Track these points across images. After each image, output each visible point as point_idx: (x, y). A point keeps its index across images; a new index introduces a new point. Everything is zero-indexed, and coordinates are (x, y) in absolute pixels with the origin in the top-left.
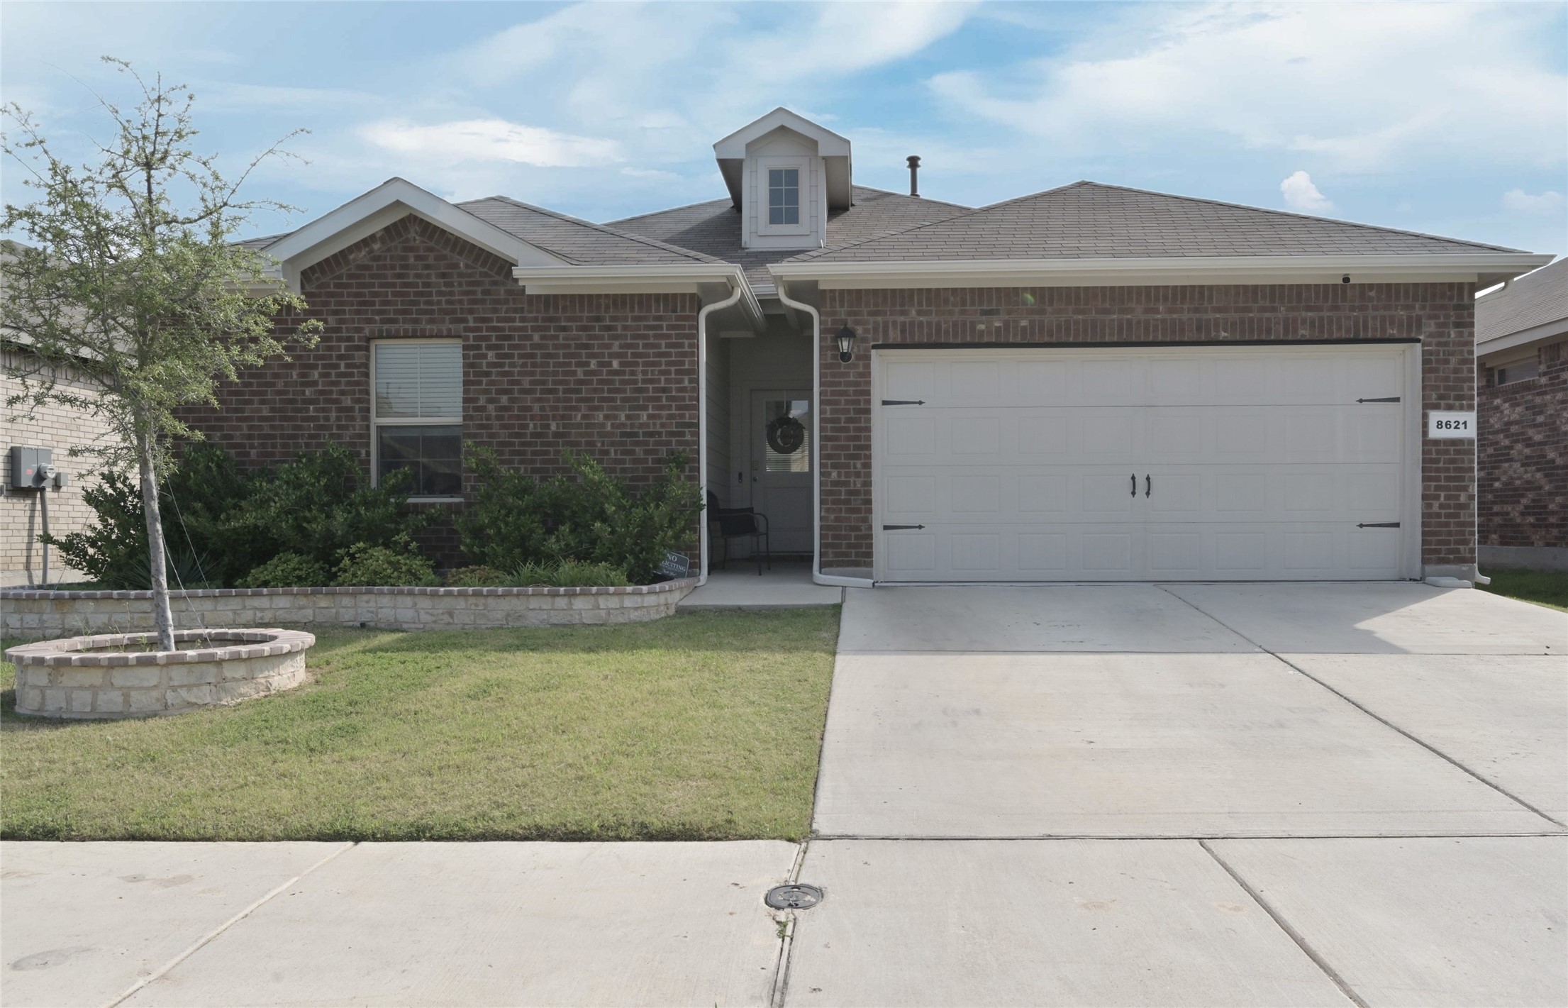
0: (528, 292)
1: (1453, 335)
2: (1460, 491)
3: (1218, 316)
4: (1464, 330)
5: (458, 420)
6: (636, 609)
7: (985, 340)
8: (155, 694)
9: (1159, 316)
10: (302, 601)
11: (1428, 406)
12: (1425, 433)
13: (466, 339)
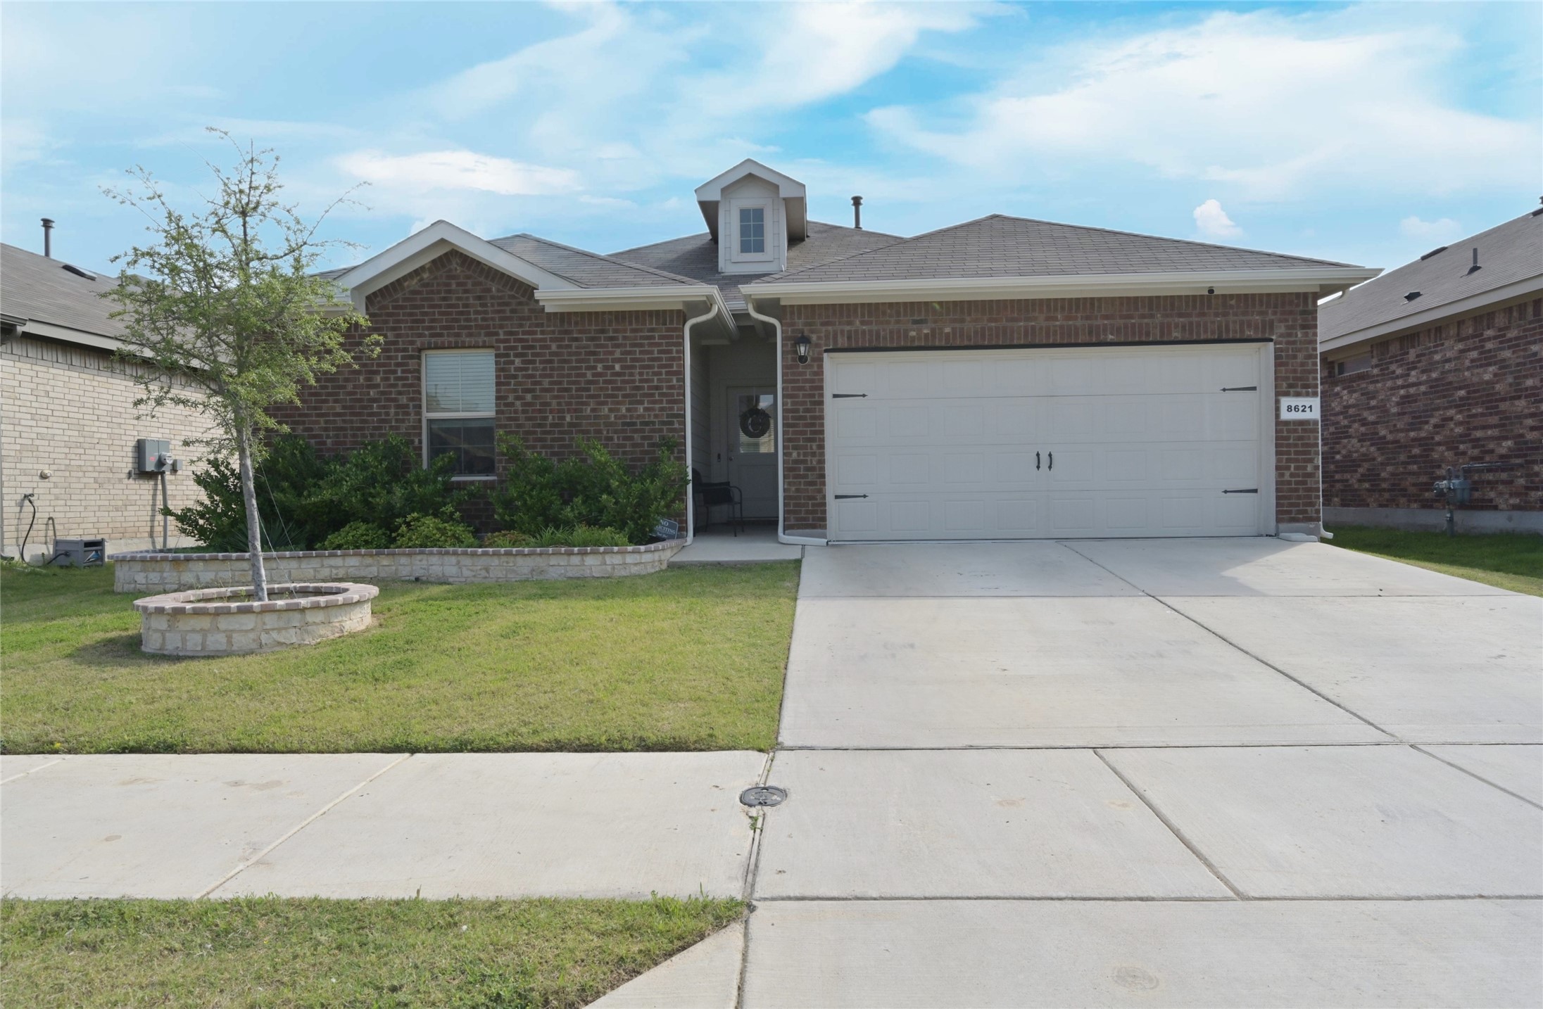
0: (547, 310)
1: (1299, 335)
2: (1307, 462)
3: (1106, 322)
4: (1308, 331)
5: (492, 414)
6: (636, 564)
7: (916, 344)
8: (252, 635)
9: (1058, 323)
10: (369, 560)
11: (1279, 394)
12: (1277, 415)
13: (498, 348)
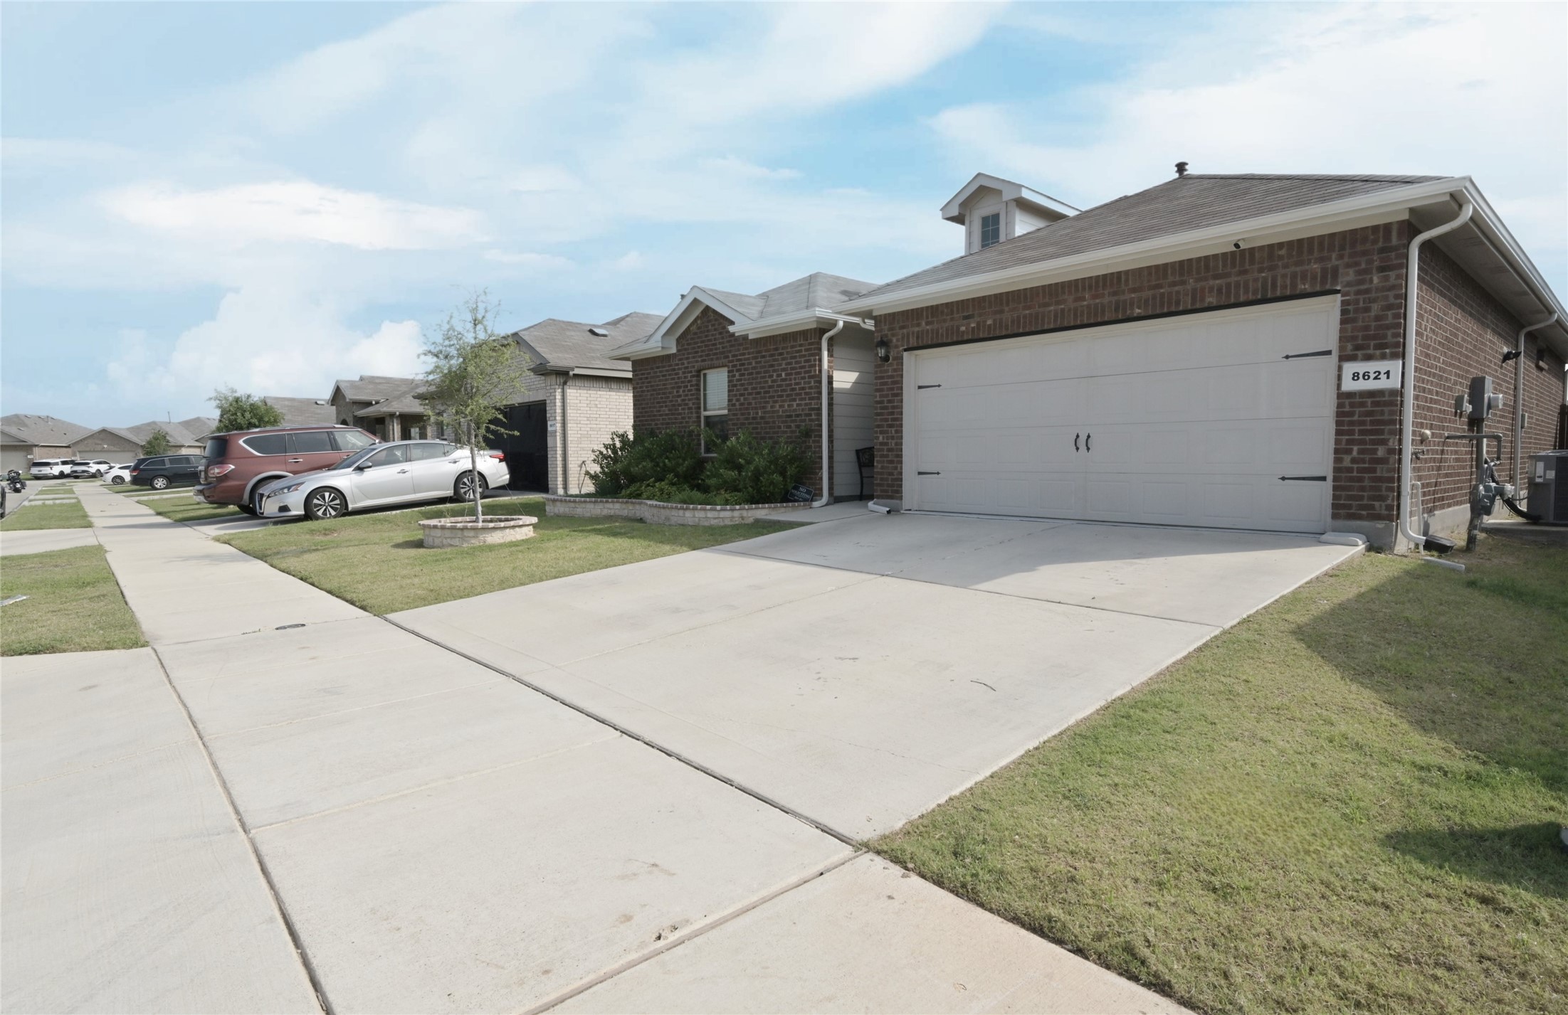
1: (1376, 280)
2: (1377, 445)
3: (1133, 296)
5: (725, 412)
6: (715, 518)
7: (965, 338)
9: (1085, 303)
11: (1344, 358)
12: (1339, 386)
13: (728, 367)
